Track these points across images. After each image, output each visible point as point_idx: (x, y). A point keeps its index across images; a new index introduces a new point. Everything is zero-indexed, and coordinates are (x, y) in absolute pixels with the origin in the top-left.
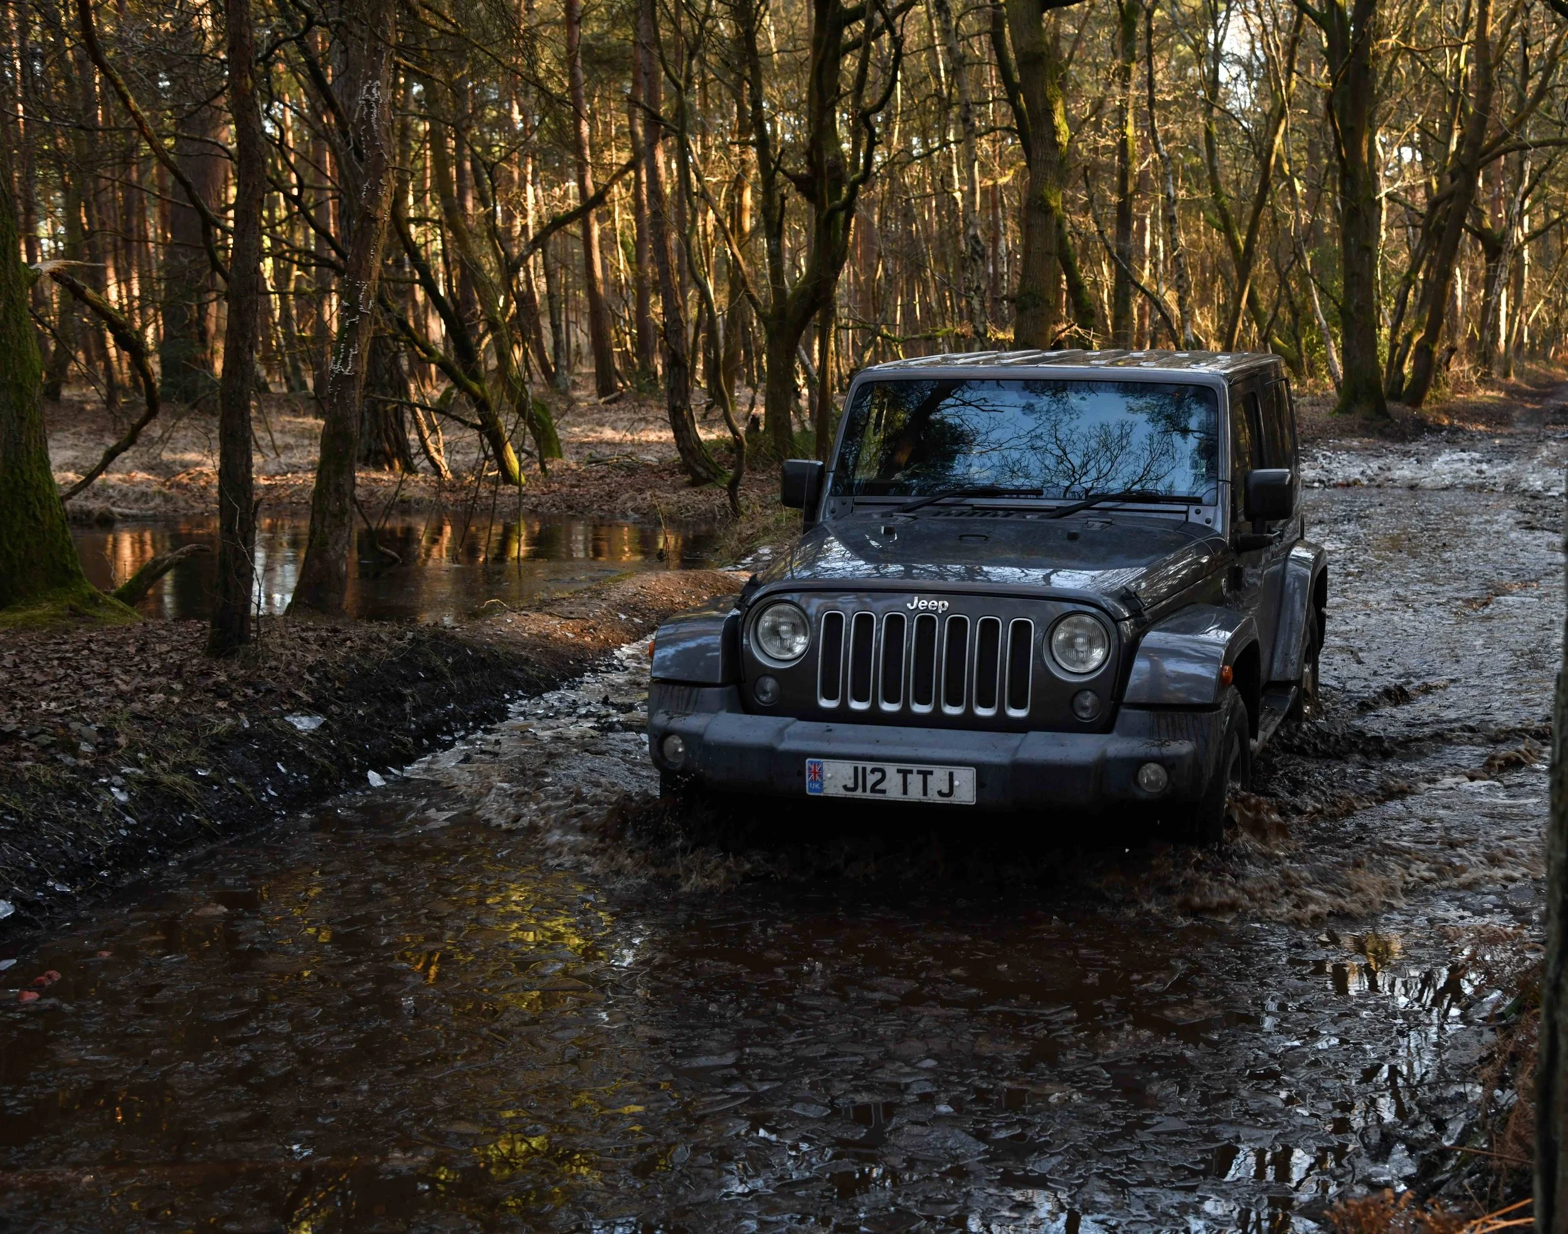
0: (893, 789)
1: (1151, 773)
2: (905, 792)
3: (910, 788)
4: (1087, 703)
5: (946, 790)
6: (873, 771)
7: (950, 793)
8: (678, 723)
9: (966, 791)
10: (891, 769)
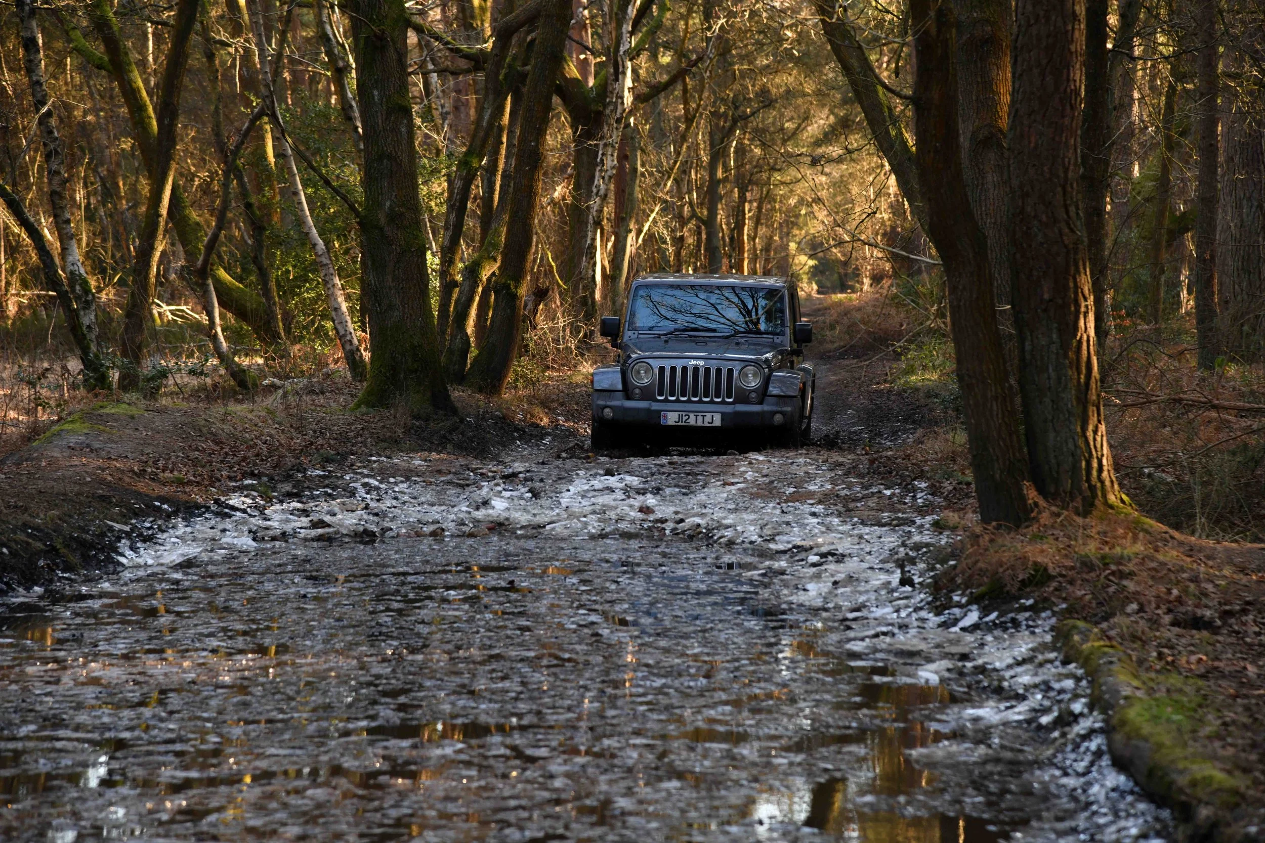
0: (692, 422)
1: (778, 418)
2: (696, 423)
3: (698, 421)
4: (754, 396)
6: (685, 416)
7: (712, 422)
9: (718, 421)
10: (692, 415)
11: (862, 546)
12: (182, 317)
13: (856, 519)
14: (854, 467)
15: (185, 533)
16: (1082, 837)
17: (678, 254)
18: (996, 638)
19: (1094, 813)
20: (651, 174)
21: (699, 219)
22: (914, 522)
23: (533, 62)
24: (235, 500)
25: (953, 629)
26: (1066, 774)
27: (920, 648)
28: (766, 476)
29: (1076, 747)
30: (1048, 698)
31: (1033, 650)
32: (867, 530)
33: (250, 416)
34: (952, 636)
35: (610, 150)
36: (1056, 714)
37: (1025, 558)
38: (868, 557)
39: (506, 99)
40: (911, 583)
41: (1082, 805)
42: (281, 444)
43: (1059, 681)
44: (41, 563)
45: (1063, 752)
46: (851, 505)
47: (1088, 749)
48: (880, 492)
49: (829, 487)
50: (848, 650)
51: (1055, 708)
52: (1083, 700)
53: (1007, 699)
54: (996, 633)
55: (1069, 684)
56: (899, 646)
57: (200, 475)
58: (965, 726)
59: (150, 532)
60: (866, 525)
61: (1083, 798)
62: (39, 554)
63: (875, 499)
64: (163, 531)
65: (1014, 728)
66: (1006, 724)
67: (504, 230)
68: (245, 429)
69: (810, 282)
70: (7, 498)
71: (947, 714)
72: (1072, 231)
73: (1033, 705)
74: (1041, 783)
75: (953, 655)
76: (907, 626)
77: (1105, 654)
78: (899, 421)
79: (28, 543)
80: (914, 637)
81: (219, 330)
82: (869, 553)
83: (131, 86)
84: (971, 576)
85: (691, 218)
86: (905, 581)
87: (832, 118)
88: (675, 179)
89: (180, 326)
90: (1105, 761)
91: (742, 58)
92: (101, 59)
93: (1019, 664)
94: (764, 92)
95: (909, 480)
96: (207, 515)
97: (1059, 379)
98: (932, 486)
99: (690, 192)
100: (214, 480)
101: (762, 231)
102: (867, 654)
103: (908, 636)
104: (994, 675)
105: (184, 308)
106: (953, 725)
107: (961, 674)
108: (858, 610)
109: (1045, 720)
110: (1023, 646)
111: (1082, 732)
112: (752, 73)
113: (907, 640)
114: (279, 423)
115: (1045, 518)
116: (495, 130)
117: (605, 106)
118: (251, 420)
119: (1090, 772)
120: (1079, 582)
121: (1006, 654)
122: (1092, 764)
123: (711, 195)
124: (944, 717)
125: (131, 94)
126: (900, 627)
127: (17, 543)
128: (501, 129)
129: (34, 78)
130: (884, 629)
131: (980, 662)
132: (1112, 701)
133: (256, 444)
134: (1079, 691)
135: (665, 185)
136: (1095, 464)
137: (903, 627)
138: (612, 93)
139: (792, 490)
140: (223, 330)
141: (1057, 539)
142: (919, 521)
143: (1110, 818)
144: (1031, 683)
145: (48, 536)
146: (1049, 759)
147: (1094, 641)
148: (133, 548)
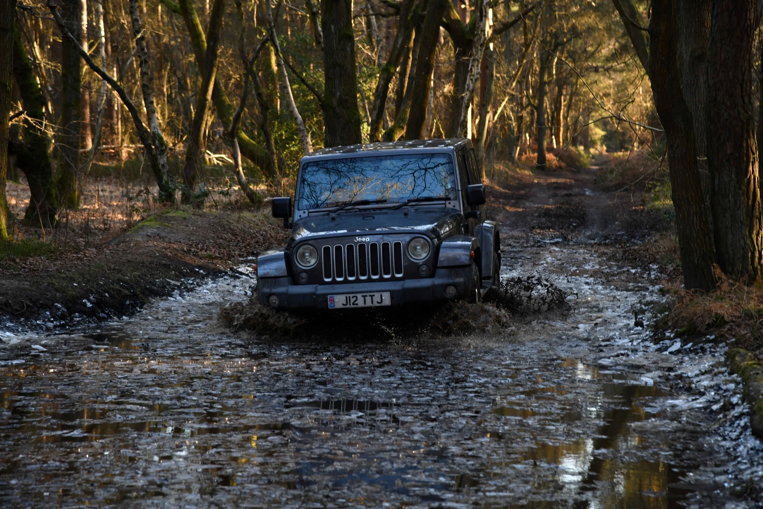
0: (360, 303)
1: (450, 289)
2: (365, 303)
3: (367, 302)
4: (424, 269)
5: (380, 301)
6: (353, 297)
7: (382, 302)
8: (274, 290)
9: (387, 300)
10: (359, 296)
11: (615, 303)
12: (222, 161)
13: (613, 287)
14: (613, 256)
15: (212, 287)
16: (730, 476)
17: (519, 127)
18: (690, 358)
19: (739, 462)
20: (503, 78)
21: (533, 106)
22: (648, 289)
23: (428, 8)
24: (242, 269)
25: (665, 353)
26: (725, 439)
27: (644, 363)
28: (560, 260)
29: (732, 423)
30: (718, 394)
31: (712, 366)
32: (619, 293)
33: (254, 219)
34: (664, 357)
35: (476, 63)
36: (722, 404)
37: (710, 311)
38: (617, 309)
39: (412, 31)
40: (641, 325)
41: (733, 457)
42: (271, 237)
43: (726, 384)
44: (128, 302)
45: (724, 426)
46: (610, 278)
47: (739, 425)
48: (628, 271)
49: (598, 267)
50: (600, 364)
51: (722, 400)
52: (739, 396)
53: (694, 394)
54: (691, 355)
55: (732, 386)
56: (630, 362)
57: (222, 253)
58: (666, 409)
59: (192, 286)
60: (619, 290)
61: (733, 454)
62: (126, 297)
63: (625, 275)
64: (199, 286)
65: (696, 412)
66: (691, 409)
67: (409, 110)
68: (250, 227)
69: (602, 145)
70: (109, 264)
71: (656, 403)
72: (746, 112)
73: (708, 398)
74: (708, 444)
75: (664, 368)
76: (636, 351)
77: (754, 368)
78: (647, 229)
79: (120, 291)
80: (641, 357)
81: (241, 169)
82: (619, 307)
83: (193, 22)
84: (677, 321)
85: (527, 106)
86: (637, 324)
87: (617, 44)
88: (518, 82)
89: (221, 167)
90: (748, 432)
91: (561, 8)
92: (175, 6)
93: (703, 374)
94: (574, 28)
95: (646, 263)
96: (226, 277)
97: (735, 202)
98: (660, 268)
99: (527, 90)
100: (230, 256)
101: (572, 113)
102: (611, 367)
103: (637, 356)
104: (687, 380)
105: (223, 156)
106: (659, 409)
107: (667, 379)
108: (608, 340)
109: (715, 407)
110: (707, 363)
111: (736, 415)
112: (567, 17)
113: (637, 358)
114: (271, 224)
115: (725, 287)
116: (405, 50)
117: (475, 36)
118: (254, 222)
119: (739, 438)
120: (743, 326)
121: (696, 367)
122: (741, 433)
123: (540, 92)
124: (654, 404)
125: (192, 28)
126: (632, 351)
127: (114, 290)
128: (409, 49)
129: (134, 17)
130: (622, 352)
131: (679, 372)
132: (755, 396)
133: (256, 236)
134: (737, 391)
135: (512, 84)
136: (757, 255)
137: (635, 351)
138: (478, 28)
139: (575, 268)
140: (243, 169)
141: (731, 300)
142: (651, 288)
143: (748, 465)
144: (709, 385)
145: (132, 287)
146: (715, 430)
147: (748, 360)
148: (181, 295)
